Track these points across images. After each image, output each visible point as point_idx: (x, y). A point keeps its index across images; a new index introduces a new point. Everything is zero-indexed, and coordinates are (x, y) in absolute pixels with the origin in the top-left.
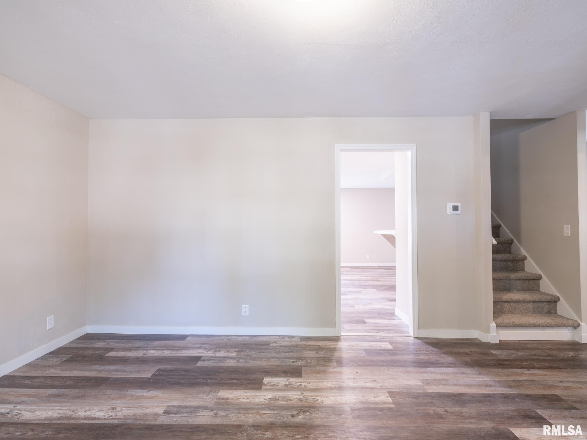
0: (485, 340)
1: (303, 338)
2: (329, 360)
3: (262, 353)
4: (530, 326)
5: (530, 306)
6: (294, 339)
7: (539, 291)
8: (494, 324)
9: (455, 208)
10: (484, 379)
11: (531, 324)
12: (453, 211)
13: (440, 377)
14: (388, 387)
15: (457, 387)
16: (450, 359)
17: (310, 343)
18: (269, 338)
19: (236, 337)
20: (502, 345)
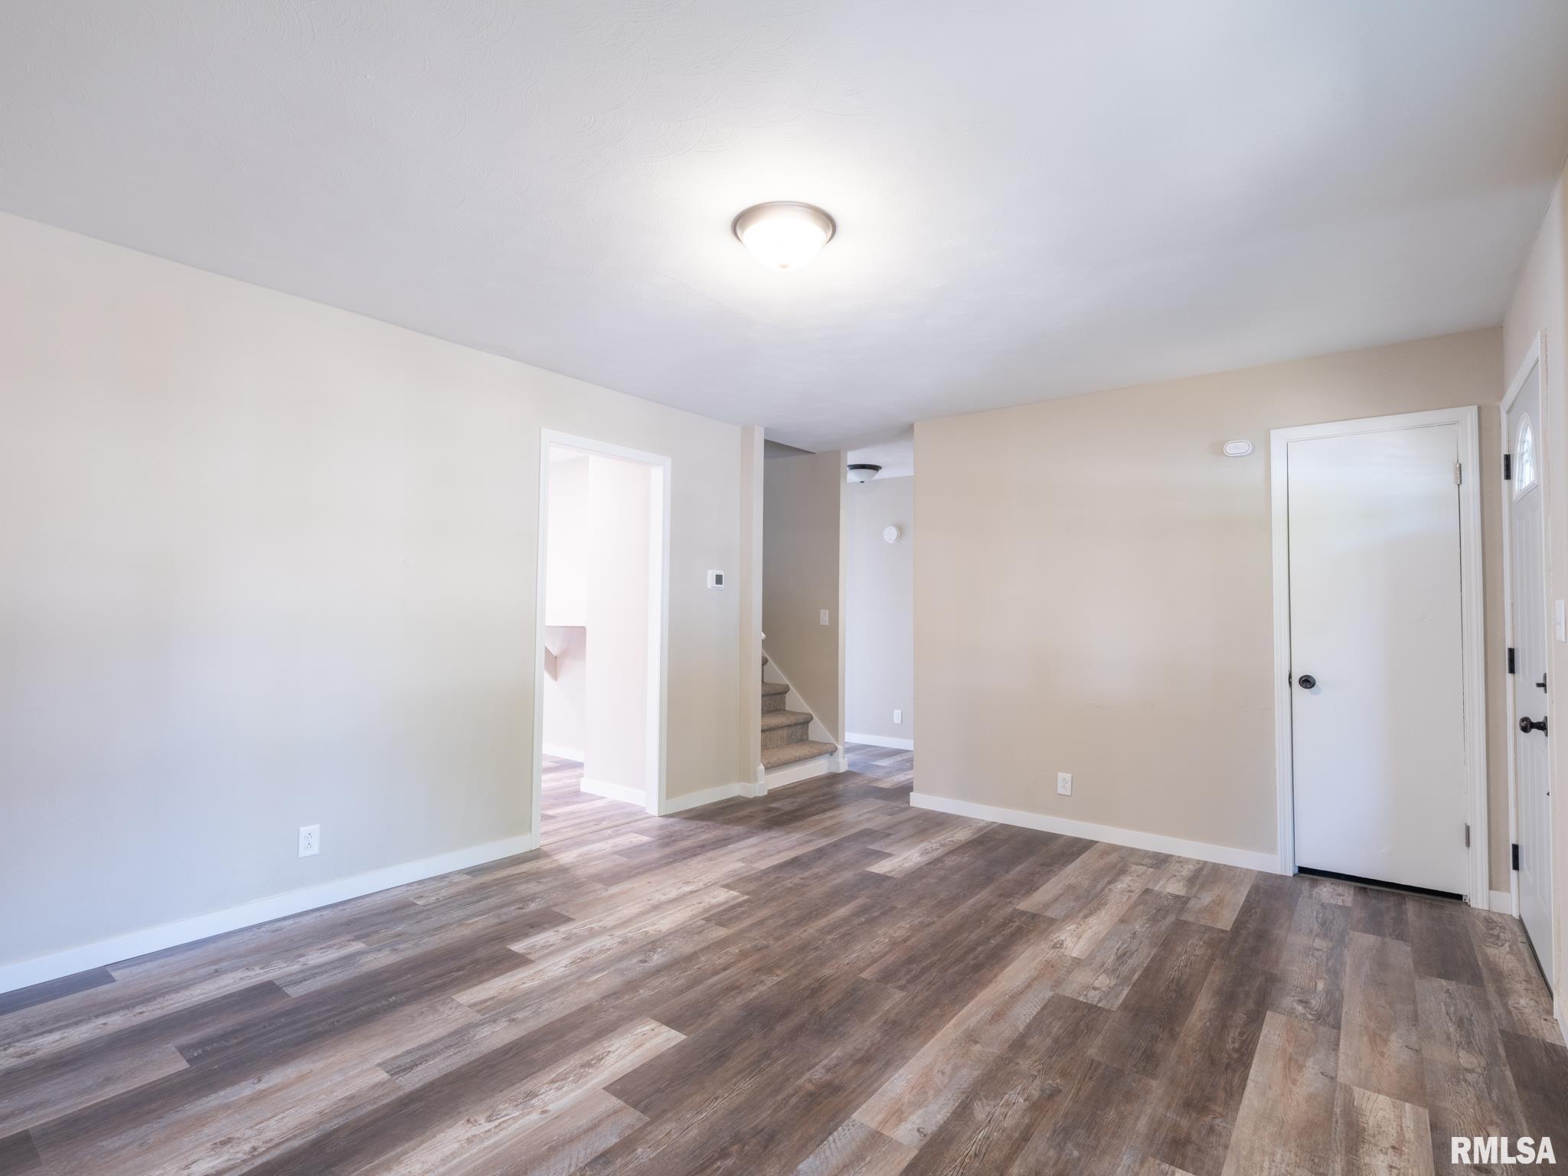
0: (751, 796)
1: (474, 871)
2: (580, 883)
3: (425, 921)
4: (796, 761)
5: (784, 733)
6: (456, 879)
7: (785, 710)
8: (762, 767)
9: (719, 579)
10: (796, 837)
11: (796, 758)
12: (717, 583)
13: (754, 850)
14: (713, 882)
15: (783, 854)
16: (737, 829)
17: (500, 874)
18: (385, 895)
19: (290, 922)
20: (774, 795)
